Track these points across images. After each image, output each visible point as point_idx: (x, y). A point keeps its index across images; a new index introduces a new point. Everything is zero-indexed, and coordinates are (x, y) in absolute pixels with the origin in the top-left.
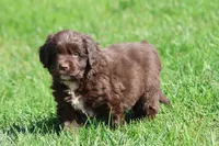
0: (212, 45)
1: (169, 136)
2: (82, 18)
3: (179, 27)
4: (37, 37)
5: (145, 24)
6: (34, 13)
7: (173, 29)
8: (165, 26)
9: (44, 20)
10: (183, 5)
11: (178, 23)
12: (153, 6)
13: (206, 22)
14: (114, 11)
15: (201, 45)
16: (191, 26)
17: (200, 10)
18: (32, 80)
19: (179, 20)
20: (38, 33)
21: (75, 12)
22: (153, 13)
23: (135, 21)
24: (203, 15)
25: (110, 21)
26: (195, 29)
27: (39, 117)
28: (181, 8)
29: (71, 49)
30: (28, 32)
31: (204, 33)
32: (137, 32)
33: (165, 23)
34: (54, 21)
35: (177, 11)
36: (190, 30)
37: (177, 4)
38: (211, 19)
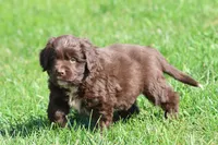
0: (192, 49)
1: (148, 139)
2: (62, 21)
3: (159, 31)
4: (18, 40)
5: (125, 28)
6: (14, 16)
7: (153, 32)
8: (144, 30)
9: (24, 22)
10: (163, 9)
11: (158, 27)
12: (133, 9)
13: (185, 26)
14: (94, 15)
15: (181, 49)
16: (171, 29)
17: (180, 14)
18: (12, 83)
19: (159, 24)
20: (18, 36)
21: (55, 15)
22: (133, 16)
23: (115, 24)
24: (182, 19)
25: (90, 24)
26: (175, 33)
27: (19, 120)
28: (160, 11)
29: (69, 55)
30: (9, 35)
31: (183, 37)
32: (117, 36)
33: (145, 26)
34: (35, 24)
35: (157, 15)
36: (170, 34)
37: (157, 8)
38: (190, 22)
